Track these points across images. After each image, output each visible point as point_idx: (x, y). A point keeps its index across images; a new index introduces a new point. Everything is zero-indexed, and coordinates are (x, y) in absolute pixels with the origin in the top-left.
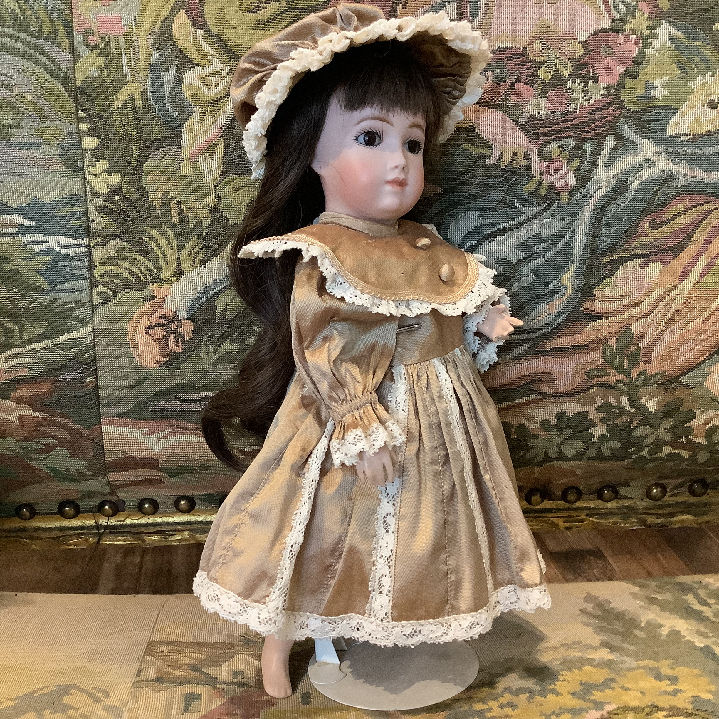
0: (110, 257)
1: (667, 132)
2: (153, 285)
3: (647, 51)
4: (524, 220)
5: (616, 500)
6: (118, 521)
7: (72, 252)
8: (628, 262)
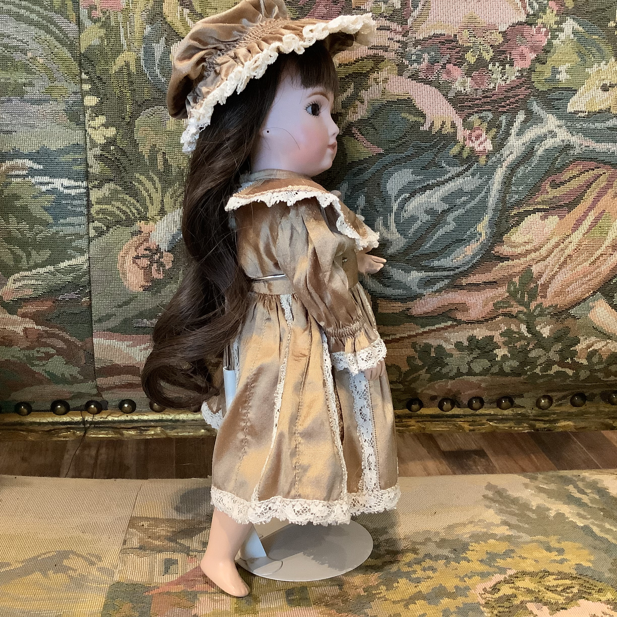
0: (104, 198)
1: (568, 109)
2: (140, 222)
3: (554, 42)
4: (449, 177)
5: (511, 409)
6: (101, 418)
7: (73, 192)
8: (532, 215)
